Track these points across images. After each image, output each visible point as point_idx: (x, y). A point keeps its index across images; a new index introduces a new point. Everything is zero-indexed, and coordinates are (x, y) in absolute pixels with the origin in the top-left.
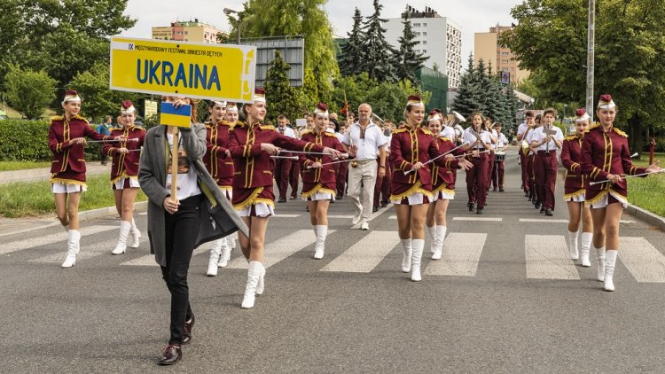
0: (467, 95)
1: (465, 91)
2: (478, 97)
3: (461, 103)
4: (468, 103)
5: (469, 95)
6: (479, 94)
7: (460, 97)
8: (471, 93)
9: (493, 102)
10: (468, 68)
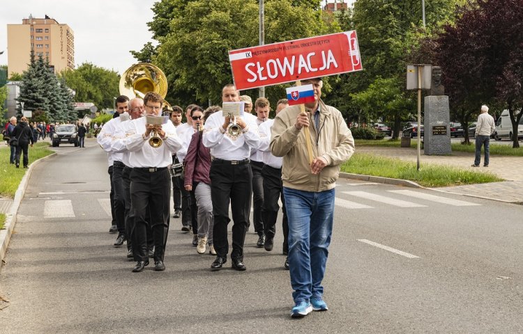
0: (32, 89)
1: (30, 85)
2: (43, 91)
3: (27, 97)
4: (33, 98)
5: (34, 90)
6: (43, 88)
7: (26, 92)
8: (36, 88)
9: (54, 96)
10: (30, 63)
